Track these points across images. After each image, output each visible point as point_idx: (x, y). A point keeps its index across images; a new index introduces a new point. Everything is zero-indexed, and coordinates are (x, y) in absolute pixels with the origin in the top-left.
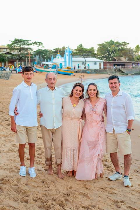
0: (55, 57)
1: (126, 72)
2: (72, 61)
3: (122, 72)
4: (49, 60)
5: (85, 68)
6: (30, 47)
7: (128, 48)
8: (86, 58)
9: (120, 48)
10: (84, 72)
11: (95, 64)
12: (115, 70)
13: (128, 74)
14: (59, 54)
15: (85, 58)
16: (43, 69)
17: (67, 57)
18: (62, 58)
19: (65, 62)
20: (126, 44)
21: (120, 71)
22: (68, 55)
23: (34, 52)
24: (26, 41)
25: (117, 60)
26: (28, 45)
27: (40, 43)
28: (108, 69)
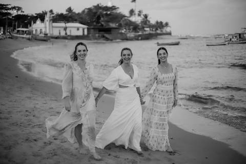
0: (35, 22)
1: (111, 38)
2: (53, 27)
3: (107, 38)
4: (29, 26)
5: (66, 34)
6: (9, 11)
7: (118, 12)
8: (67, 24)
9: (109, 13)
10: (65, 38)
11: (78, 29)
12: (99, 36)
13: (112, 40)
14: (39, 19)
15: (65, 23)
16: (18, 35)
17: (47, 23)
18: (43, 24)
19: (46, 27)
20: (116, 9)
21: (103, 37)
22: (49, 21)
23: (13, 17)
24: (4, 5)
25: (104, 25)
26: (7, 10)
27: (19, 9)
28: (90, 35)
